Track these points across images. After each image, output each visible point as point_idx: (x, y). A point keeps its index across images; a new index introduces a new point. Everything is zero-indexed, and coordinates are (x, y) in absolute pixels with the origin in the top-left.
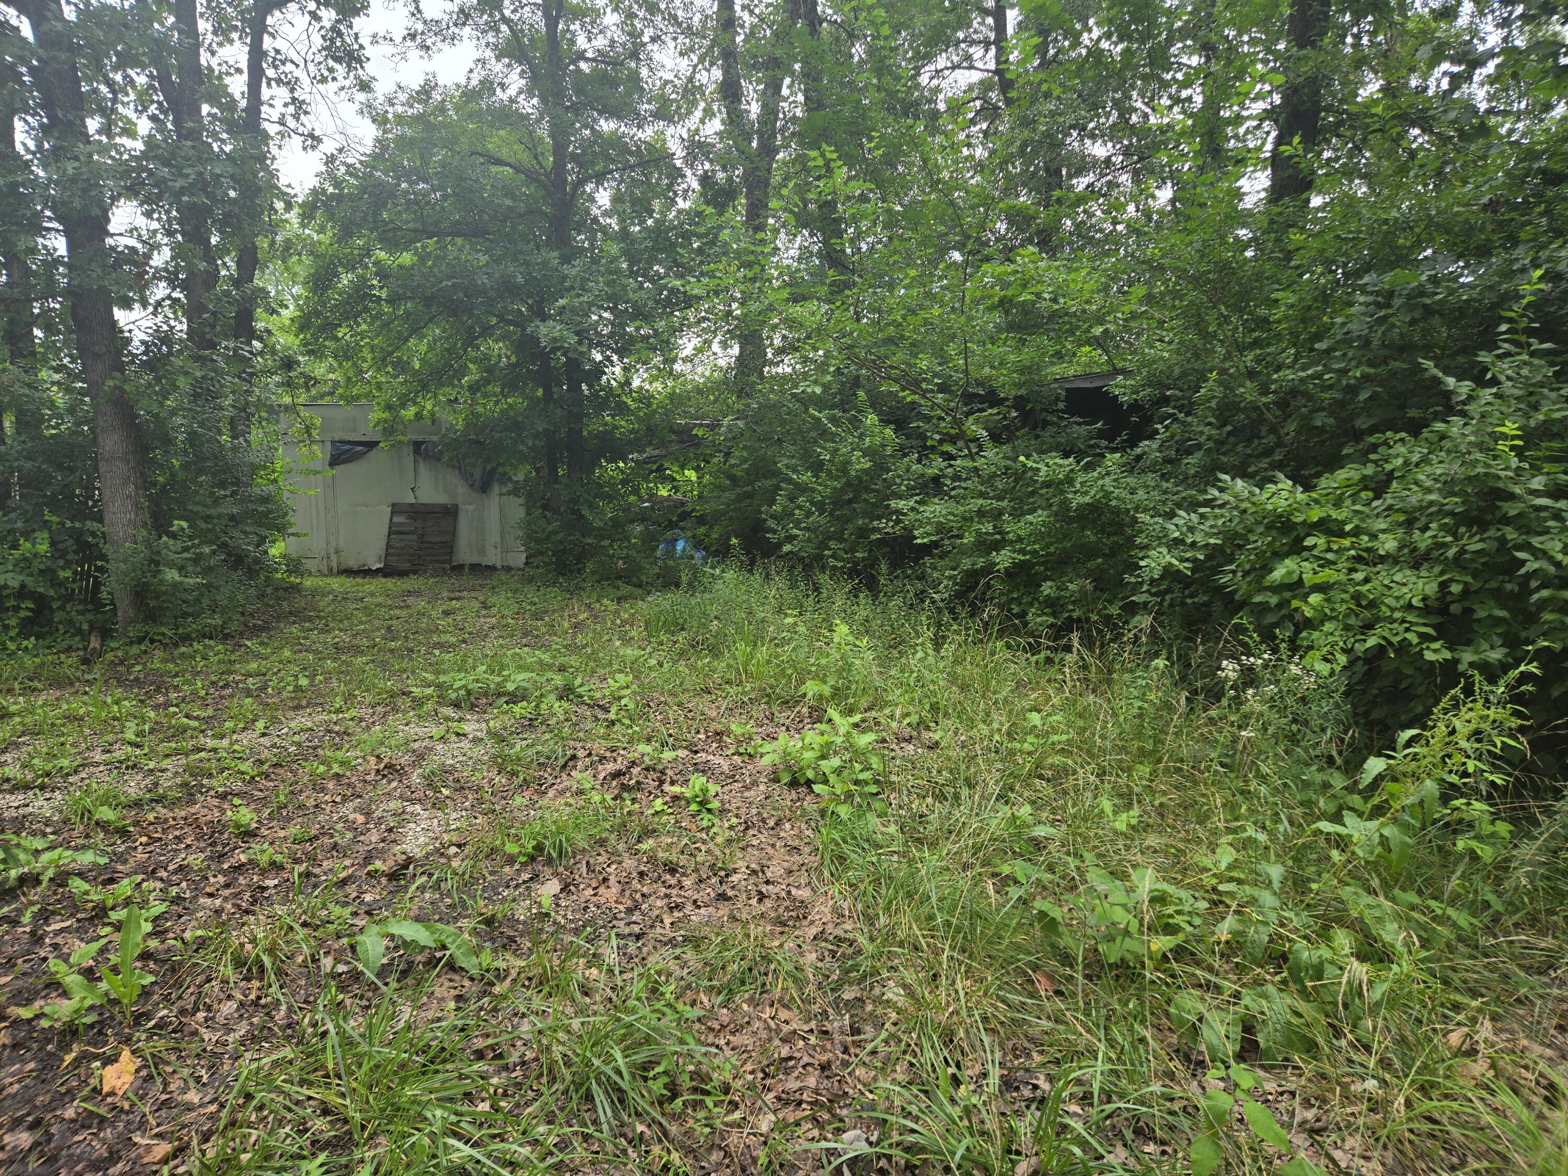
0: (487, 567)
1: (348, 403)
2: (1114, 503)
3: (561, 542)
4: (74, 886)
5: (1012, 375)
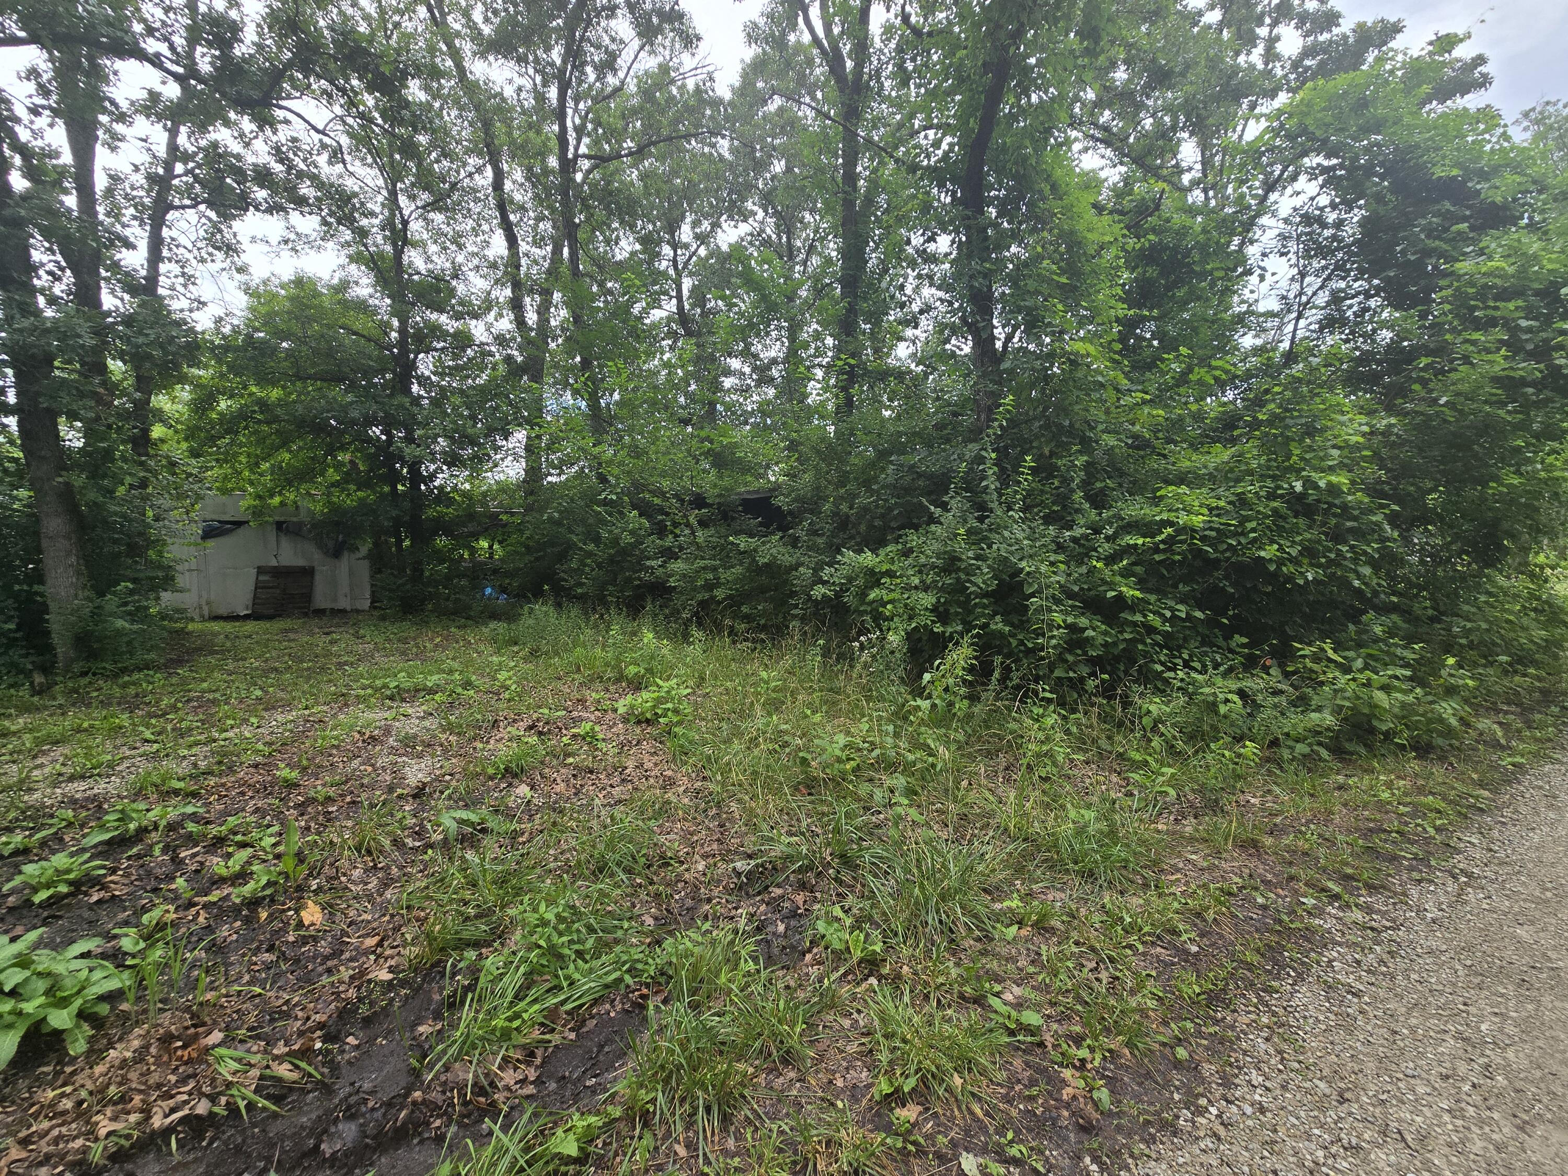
0: (340, 611)
1: (223, 494)
2: (779, 562)
3: (408, 591)
4: (191, 827)
5: (716, 491)
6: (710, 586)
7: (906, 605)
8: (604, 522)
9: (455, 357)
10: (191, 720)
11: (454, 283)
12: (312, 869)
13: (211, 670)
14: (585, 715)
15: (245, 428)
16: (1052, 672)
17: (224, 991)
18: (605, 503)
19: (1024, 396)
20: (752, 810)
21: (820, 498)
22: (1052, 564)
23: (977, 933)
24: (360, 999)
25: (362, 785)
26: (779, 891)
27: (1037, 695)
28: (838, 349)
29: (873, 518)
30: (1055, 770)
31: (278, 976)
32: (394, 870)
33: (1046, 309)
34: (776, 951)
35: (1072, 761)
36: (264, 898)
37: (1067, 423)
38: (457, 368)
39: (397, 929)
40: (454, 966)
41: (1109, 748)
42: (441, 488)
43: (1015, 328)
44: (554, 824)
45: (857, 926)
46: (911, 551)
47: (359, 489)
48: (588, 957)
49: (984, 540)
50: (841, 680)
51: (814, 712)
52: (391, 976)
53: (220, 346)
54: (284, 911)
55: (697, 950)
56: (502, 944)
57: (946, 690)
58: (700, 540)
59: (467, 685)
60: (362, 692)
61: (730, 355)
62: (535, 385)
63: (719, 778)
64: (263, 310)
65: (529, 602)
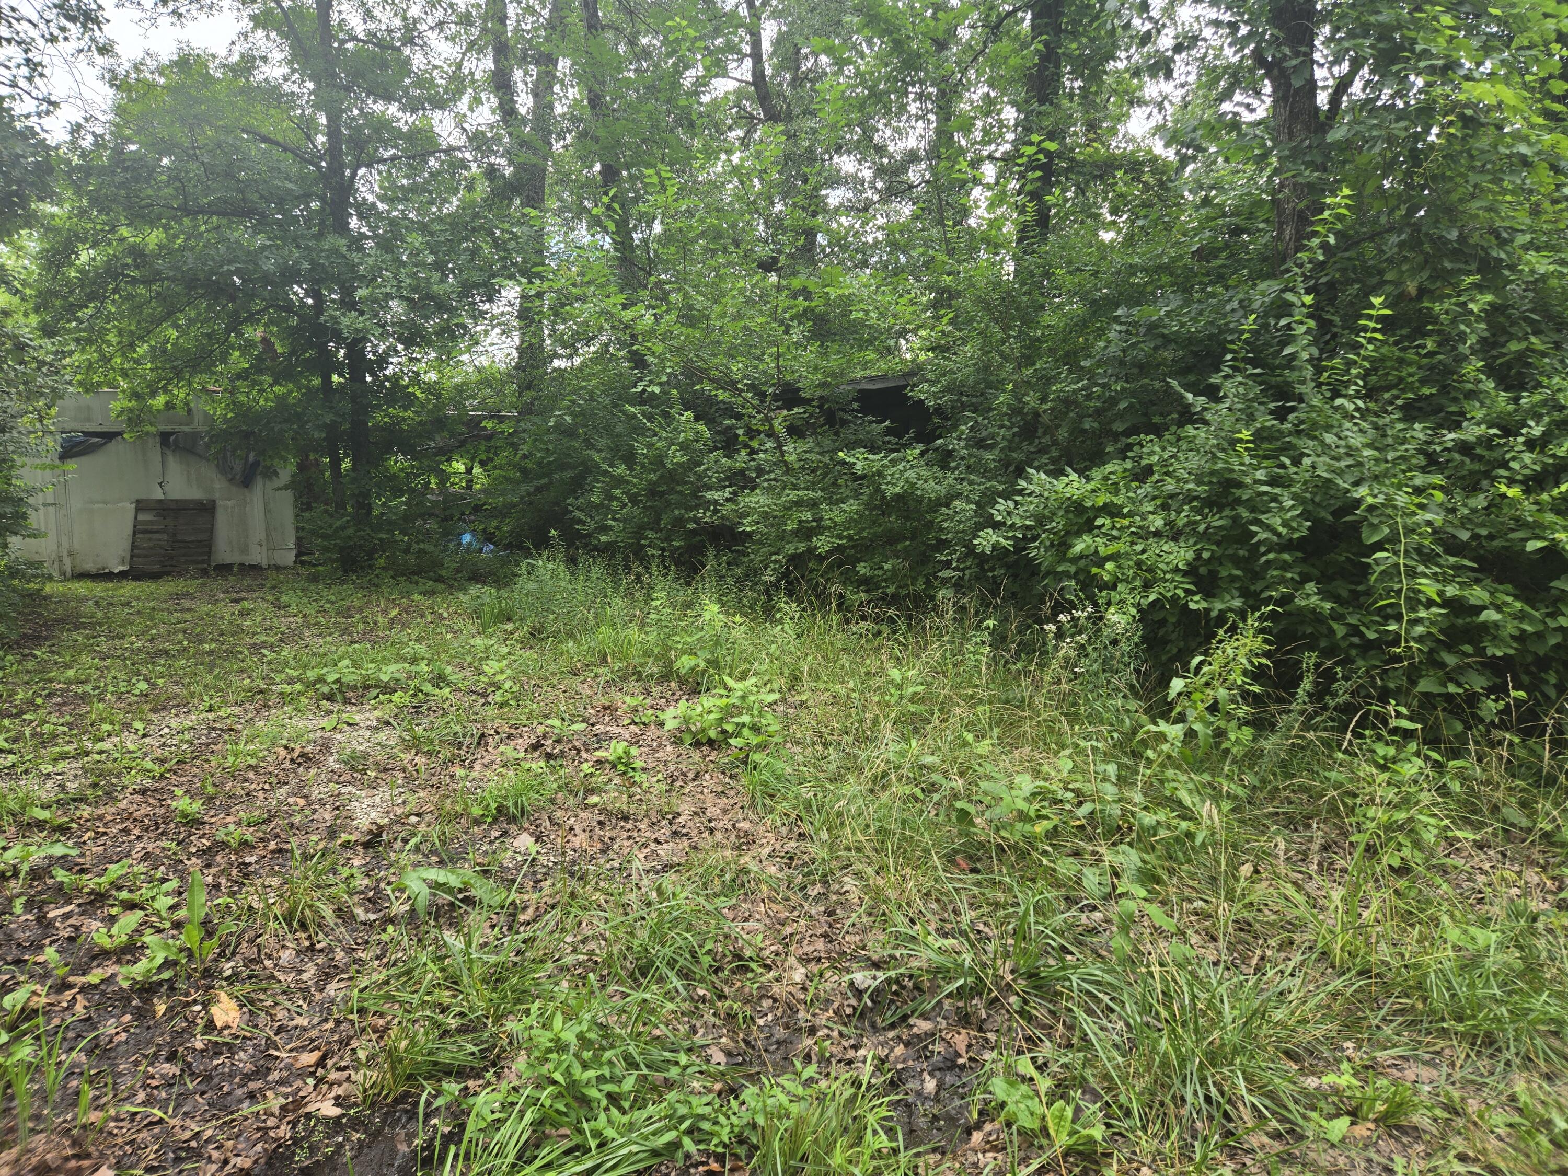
0: (252, 567)
1: (87, 391)
2: (919, 493)
3: (350, 537)
4: (61, 875)
5: (818, 377)
6: (806, 532)
7: (1139, 564)
8: (640, 430)
9: (413, 171)
10: (54, 723)
11: (407, 51)
12: (224, 946)
13: (78, 650)
14: (615, 730)
15: (115, 291)
16: (1414, 683)
17: (112, 1112)
18: (643, 399)
19: (1370, 188)
20: (878, 891)
21: (989, 385)
22: (1418, 491)
23: (1274, 1124)
24: (296, 1141)
25: (292, 826)
26: (924, 1026)
27: (1385, 723)
28: (1026, 127)
29: (1081, 417)
30: (1419, 857)
31: (184, 1096)
32: (340, 954)
33: (1419, 25)
34: (922, 1122)
35: (1451, 841)
36: (160, 983)
37: (1454, 235)
38: (414, 189)
39: (345, 1042)
40: (428, 1104)
41: (1525, 823)
42: (395, 379)
43: (1356, 66)
44: (573, 895)
45: (1060, 1091)
46: (1149, 471)
47: (276, 382)
48: (626, 1105)
49: (1286, 448)
50: (1024, 689)
51: (979, 737)
52: (337, 1111)
53: (79, 168)
54: (188, 1004)
55: (795, 1109)
56: (498, 1076)
57: (1213, 708)
58: (791, 458)
59: (439, 680)
60: (288, 689)
61: (839, 150)
62: (534, 213)
63: (825, 835)
64: (135, 109)
65: (529, 555)
